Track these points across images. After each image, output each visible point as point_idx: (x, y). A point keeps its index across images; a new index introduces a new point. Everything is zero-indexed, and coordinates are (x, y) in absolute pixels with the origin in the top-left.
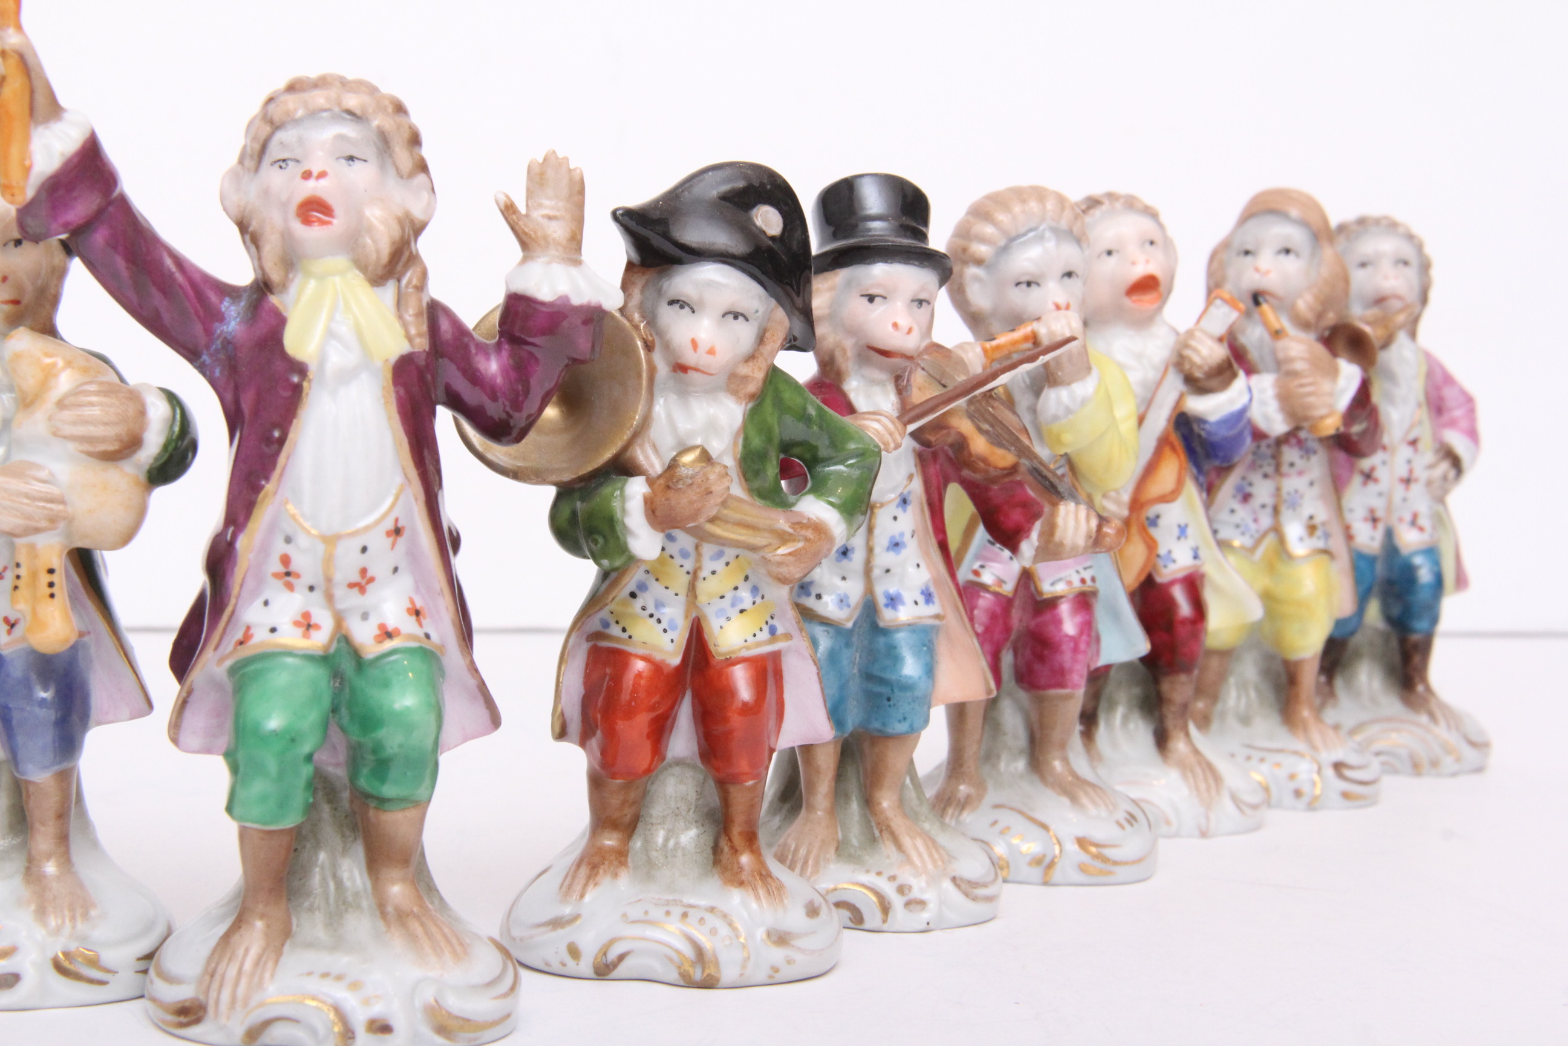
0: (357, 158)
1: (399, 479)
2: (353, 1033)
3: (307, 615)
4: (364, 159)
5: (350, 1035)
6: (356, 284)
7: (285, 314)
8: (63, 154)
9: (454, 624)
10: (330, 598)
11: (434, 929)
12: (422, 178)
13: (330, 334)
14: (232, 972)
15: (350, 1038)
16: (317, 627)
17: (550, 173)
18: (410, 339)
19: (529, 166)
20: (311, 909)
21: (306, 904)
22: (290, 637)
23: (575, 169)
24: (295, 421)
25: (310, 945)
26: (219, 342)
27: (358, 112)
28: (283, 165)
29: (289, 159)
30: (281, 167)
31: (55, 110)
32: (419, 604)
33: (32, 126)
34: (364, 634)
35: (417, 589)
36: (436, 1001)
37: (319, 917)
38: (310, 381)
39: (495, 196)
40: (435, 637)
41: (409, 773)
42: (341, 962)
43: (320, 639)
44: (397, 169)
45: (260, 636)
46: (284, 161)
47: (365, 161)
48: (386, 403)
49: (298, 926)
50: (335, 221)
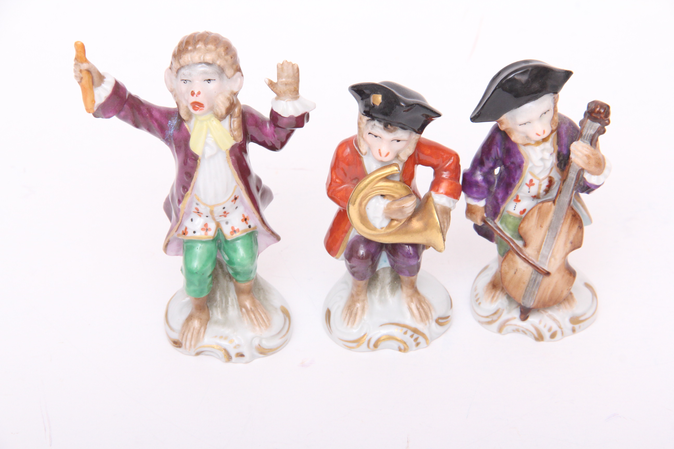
0: (212, 80)
1: (234, 184)
2: (231, 357)
3: (206, 225)
4: (214, 79)
5: (230, 357)
6: (215, 122)
7: (190, 133)
8: (105, 97)
9: (259, 220)
10: (214, 219)
11: (258, 316)
12: (238, 73)
13: (206, 144)
14: (189, 336)
15: (230, 358)
16: (210, 229)
17: (285, 68)
18: (235, 139)
19: (277, 65)
20: (216, 307)
21: (215, 304)
22: (200, 234)
23: (294, 64)
24: (196, 172)
25: (216, 322)
26: (168, 136)
27: (211, 62)
28: (185, 82)
29: (187, 80)
30: (184, 82)
31: (101, 78)
32: (246, 216)
33: (94, 87)
34: (227, 230)
35: (245, 211)
36: (259, 345)
37: (219, 310)
38: (200, 160)
39: (265, 80)
40: (252, 226)
41: (245, 276)
42: (226, 331)
43: (211, 233)
44: (227, 76)
45: (190, 234)
46: (185, 80)
47: (215, 80)
48: (228, 162)
49: (212, 314)
50: (204, 108)
